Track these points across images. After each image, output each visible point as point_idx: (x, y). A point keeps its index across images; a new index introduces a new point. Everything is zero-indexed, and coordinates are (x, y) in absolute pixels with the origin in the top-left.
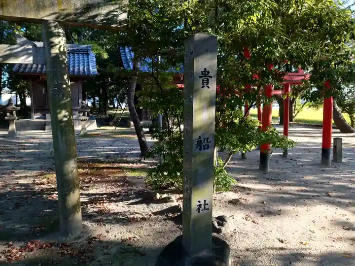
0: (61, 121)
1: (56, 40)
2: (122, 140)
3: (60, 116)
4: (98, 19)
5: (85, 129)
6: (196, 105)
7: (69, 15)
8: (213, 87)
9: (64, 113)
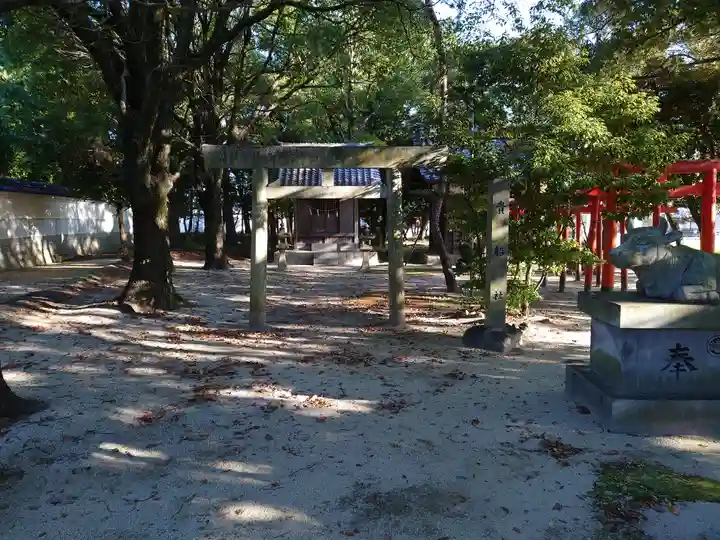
0: (395, 239)
1: (395, 181)
2: (420, 277)
3: (396, 234)
4: (426, 163)
5: (367, 262)
6: (494, 225)
7: (406, 163)
8: (507, 212)
9: (398, 232)
